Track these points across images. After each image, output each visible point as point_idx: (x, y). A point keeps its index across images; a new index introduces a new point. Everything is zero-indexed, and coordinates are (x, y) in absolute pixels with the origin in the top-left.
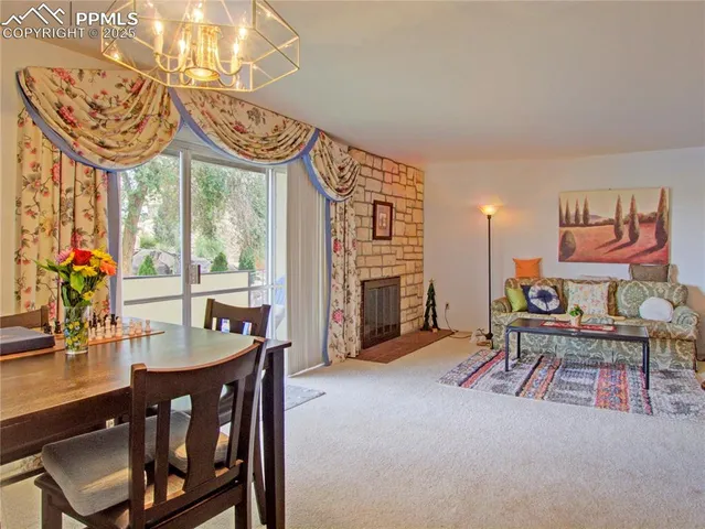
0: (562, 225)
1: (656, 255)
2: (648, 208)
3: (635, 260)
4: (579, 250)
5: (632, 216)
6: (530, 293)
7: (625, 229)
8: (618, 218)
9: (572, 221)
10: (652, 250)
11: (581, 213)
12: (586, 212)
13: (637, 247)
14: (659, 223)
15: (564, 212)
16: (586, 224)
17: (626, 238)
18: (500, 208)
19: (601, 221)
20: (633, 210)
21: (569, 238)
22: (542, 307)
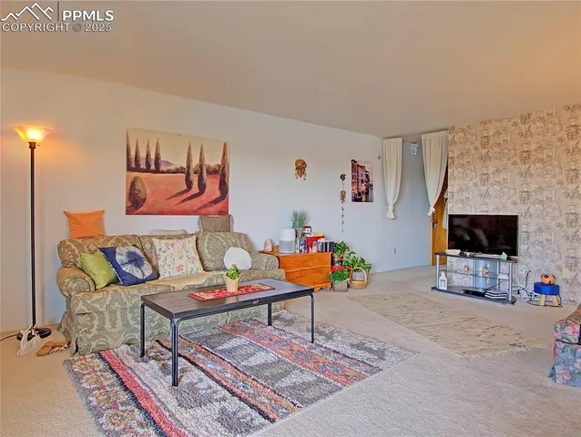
0: (129, 169)
1: (219, 205)
3: (204, 211)
4: (150, 200)
5: (201, 166)
7: (195, 178)
8: (188, 167)
9: (143, 166)
10: (216, 201)
11: (153, 156)
12: (157, 158)
13: (204, 198)
14: (221, 174)
15: (133, 154)
16: (157, 171)
17: (195, 189)
19: (173, 168)
20: (201, 159)
21: (138, 186)
22: (139, 275)
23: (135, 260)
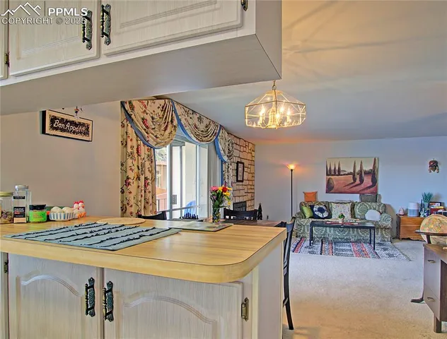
0: (327, 175)
1: (372, 189)
2: (368, 167)
3: (363, 192)
4: (336, 187)
5: (361, 171)
6: (314, 209)
7: (358, 177)
8: (354, 171)
9: (333, 173)
10: (370, 187)
11: (337, 169)
12: (339, 168)
13: (363, 186)
14: (373, 174)
15: (329, 168)
16: (339, 175)
17: (358, 181)
18: (297, 166)
19: (346, 173)
20: (361, 167)
21: (331, 181)
22: (321, 215)
23: (321, 210)
